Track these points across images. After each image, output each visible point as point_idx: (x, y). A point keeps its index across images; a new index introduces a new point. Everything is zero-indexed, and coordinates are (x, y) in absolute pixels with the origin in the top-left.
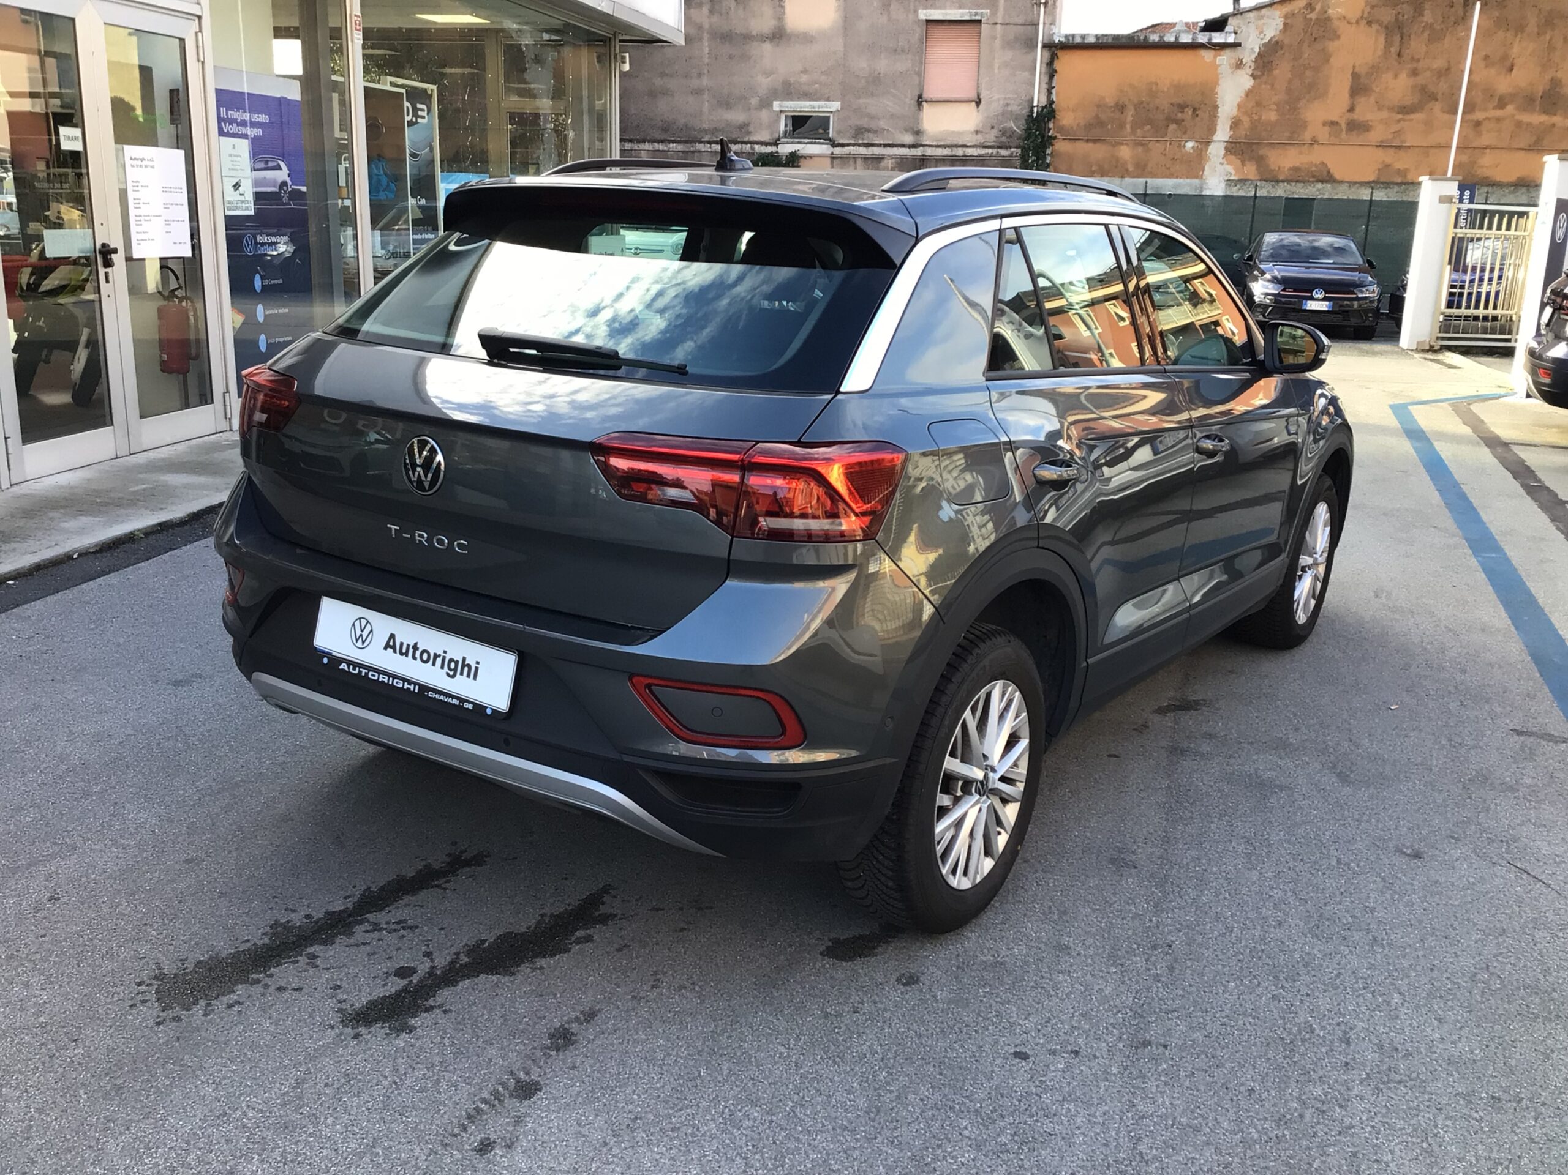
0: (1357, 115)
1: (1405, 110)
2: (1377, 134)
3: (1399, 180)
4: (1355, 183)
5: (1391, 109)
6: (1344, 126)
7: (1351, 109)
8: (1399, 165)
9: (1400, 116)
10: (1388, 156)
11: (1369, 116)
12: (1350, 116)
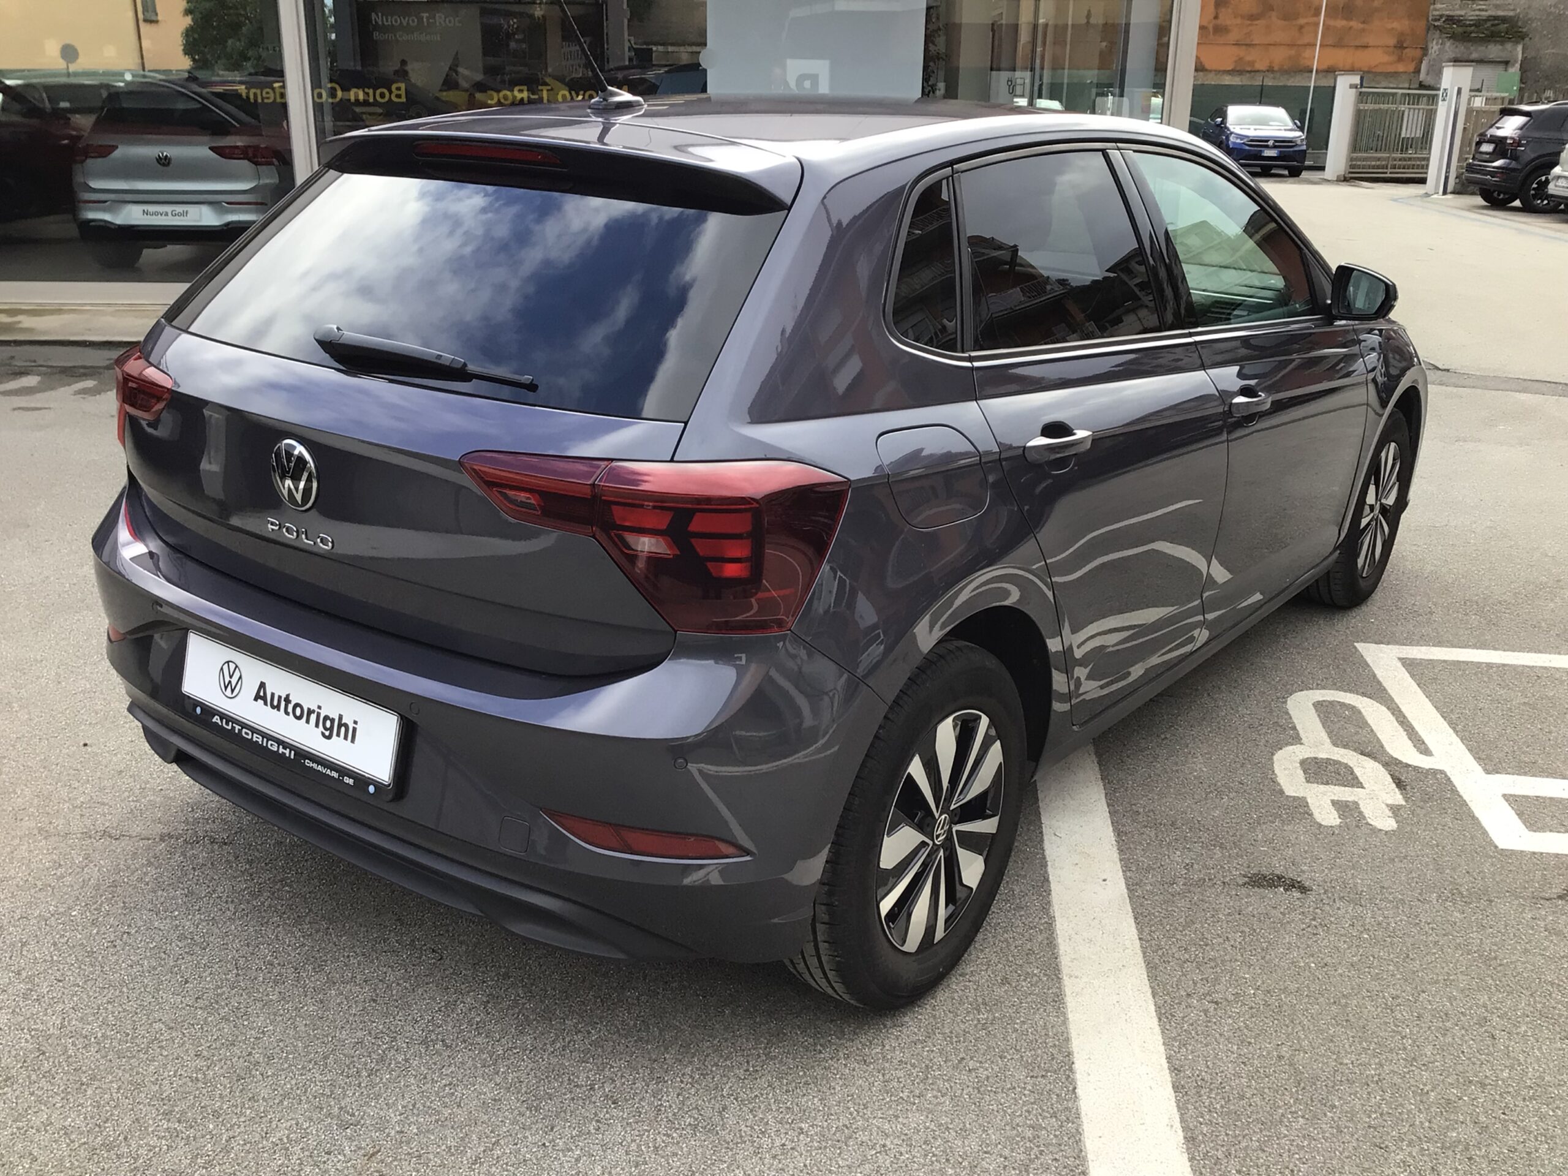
0: (1219, 22)
1: (1252, 17)
2: (1234, 36)
3: (1249, 69)
4: (1219, 71)
5: (1242, 17)
6: (1211, 30)
7: (1216, 17)
8: (1248, 58)
9: (1249, 22)
10: (1241, 52)
11: (1228, 22)
12: (1214, 22)
